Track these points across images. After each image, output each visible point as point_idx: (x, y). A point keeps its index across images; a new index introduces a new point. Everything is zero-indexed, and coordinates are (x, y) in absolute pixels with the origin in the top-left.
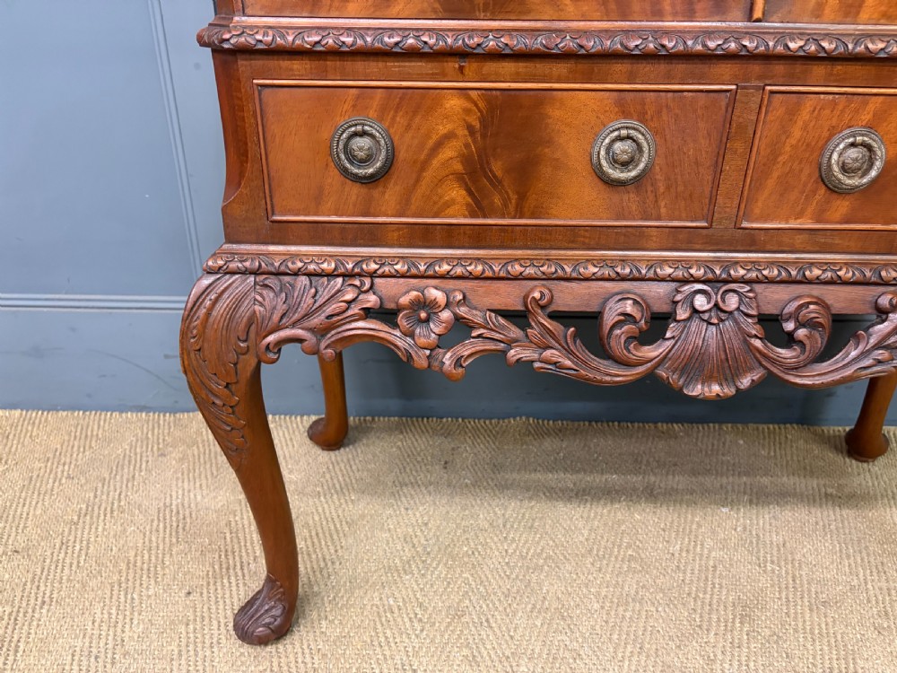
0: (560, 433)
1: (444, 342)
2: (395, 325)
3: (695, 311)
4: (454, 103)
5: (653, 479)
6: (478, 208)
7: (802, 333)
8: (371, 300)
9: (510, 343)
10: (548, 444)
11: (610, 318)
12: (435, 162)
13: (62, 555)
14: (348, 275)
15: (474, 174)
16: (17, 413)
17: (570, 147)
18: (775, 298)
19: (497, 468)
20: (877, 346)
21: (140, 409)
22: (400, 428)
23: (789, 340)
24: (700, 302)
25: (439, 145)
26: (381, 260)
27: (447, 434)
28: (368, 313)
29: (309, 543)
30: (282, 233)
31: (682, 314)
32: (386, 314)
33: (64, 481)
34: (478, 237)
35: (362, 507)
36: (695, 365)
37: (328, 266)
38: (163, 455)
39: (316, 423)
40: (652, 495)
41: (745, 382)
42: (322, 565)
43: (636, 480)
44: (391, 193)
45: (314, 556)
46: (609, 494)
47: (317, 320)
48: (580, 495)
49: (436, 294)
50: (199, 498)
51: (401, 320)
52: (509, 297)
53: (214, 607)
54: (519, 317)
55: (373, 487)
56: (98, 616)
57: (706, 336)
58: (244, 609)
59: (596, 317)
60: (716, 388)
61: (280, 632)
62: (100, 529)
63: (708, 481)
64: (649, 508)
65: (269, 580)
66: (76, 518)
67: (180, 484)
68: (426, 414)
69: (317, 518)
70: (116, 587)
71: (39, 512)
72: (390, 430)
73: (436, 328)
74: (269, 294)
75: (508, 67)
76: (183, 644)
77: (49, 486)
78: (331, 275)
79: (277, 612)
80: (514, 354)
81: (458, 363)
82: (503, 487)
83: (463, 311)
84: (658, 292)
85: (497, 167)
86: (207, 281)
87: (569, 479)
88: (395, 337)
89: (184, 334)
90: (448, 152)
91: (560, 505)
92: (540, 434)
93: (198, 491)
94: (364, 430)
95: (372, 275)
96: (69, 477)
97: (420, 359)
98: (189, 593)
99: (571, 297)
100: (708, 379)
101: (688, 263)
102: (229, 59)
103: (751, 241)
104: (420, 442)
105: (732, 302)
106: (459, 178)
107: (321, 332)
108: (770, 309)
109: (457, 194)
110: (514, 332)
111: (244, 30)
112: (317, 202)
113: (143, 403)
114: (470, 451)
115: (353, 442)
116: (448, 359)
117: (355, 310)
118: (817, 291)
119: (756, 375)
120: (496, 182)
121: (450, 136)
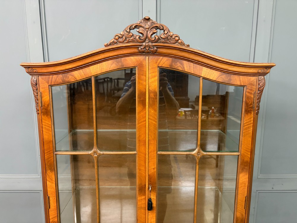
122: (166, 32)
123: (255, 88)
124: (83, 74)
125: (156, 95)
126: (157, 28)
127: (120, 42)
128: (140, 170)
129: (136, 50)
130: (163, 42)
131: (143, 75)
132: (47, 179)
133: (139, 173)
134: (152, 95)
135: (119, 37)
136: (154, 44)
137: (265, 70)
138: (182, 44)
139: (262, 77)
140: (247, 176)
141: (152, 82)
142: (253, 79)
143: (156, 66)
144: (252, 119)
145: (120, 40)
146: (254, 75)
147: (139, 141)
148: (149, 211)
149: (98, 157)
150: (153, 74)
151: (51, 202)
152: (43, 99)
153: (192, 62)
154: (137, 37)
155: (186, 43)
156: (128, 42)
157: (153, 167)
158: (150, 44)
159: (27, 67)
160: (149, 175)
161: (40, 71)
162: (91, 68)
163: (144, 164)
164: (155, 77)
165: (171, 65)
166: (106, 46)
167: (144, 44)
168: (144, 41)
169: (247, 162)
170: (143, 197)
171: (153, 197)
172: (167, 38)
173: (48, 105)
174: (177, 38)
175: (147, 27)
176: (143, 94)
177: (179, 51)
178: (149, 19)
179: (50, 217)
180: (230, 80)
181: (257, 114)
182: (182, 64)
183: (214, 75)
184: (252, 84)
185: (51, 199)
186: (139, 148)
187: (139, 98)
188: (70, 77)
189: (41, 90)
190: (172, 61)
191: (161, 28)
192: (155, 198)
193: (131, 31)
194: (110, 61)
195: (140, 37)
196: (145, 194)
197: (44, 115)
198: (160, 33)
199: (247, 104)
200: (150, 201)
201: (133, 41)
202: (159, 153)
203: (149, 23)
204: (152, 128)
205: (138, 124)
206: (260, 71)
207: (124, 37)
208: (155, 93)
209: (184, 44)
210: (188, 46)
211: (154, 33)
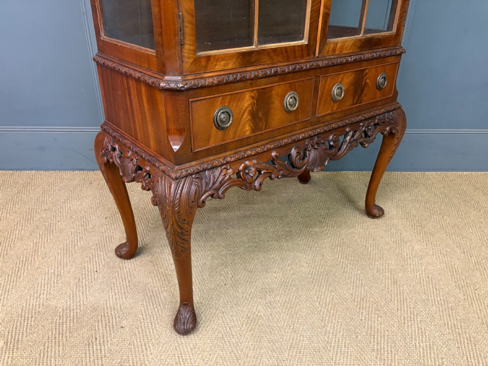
13: (62, 210)
16: (34, 172)
21: (81, 170)
29: (145, 205)
33: (57, 191)
38: (91, 183)
42: (149, 211)
45: (146, 209)
50: (106, 195)
53: (114, 222)
56: (78, 224)
62: (73, 203)
66: (64, 201)
67: (99, 191)
69: (147, 199)
70: (82, 217)
71: (50, 200)
76: (106, 229)
77: (52, 192)
93: (105, 193)
96: (58, 190)
98: (106, 218)
113: (81, 168)
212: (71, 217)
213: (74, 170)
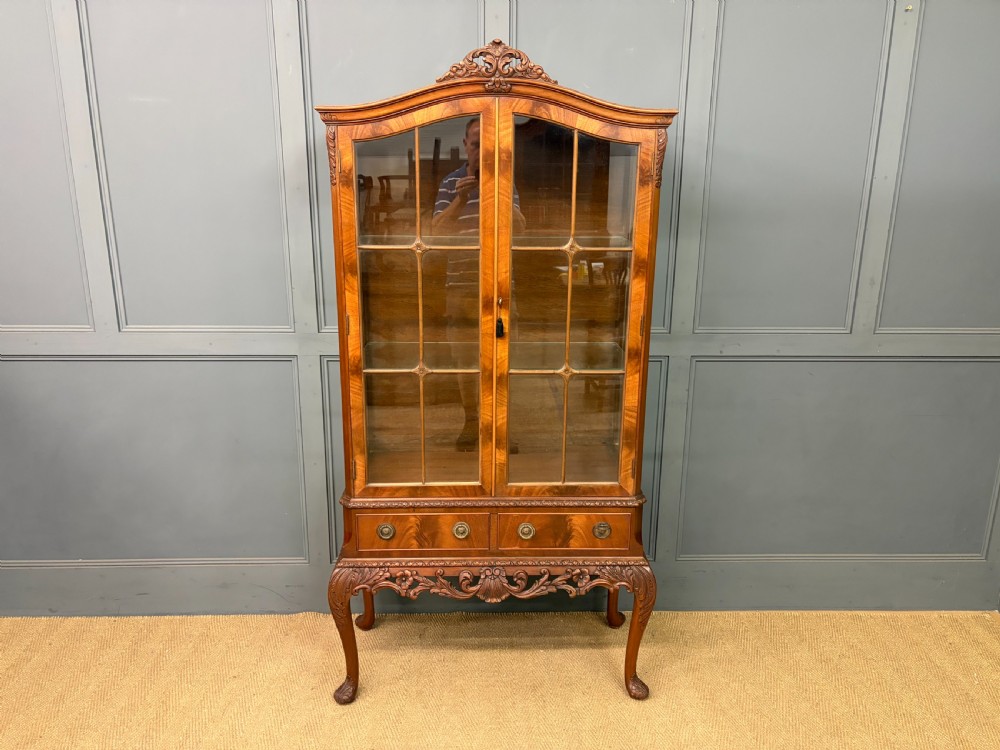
0: (477, 619)
1: (411, 587)
2: (394, 582)
3: (486, 576)
4: (413, 519)
5: (514, 639)
6: (421, 546)
7: (519, 582)
8: (388, 575)
9: (431, 587)
10: (471, 624)
11: (461, 579)
12: (408, 534)
13: (255, 678)
14: (382, 567)
15: (419, 537)
16: (210, 617)
17: (445, 529)
18: (511, 571)
19: (444, 636)
20: (542, 585)
21: (270, 613)
22: (399, 619)
23: (515, 584)
24: (488, 573)
25: (408, 529)
26: (391, 562)
27: (422, 621)
28: (387, 579)
30: (361, 555)
31: (482, 577)
32: (392, 579)
33: (244, 648)
34: (421, 554)
35: (382, 654)
36: (487, 592)
37: (374, 565)
38: (287, 635)
39: (359, 617)
40: (512, 646)
41: (504, 597)
43: (508, 640)
44: (395, 542)
46: (493, 646)
47: (371, 582)
48: (481, 647)
49: (407, 572)
51: (397, 580)
52: (429, 572)
53: (323, 694)
54: (434, 578)
55: (386, 646)
56: (278, 698)
57: (490, 583)
58: (337, 691)
59: (458, 577)
60: (494, 600)
61: (351, 700)
62: (268, 667)
63: (539, 639)
64: (509, 651)
65: (347, 677)
66: (256, 663)
68: (411, 612)
70: (282, 688)
71: (238, 661)
72: (394, 620)
73: (408, 583)
74: (356, 574)
75: (427, 510)
78: (375, 567)
79: (351, 691)
80: (432, 591)
81: (415, 594)
82: (445, 645)
83: (416, 578)
84: (475, 571)
85: (426, 534)
86: (337, 570)
87: (476, 640)
88: (395, 586)
89: (330, 587)
90: (411, 531)
91: (470, 652)
92: (467, 620)
94: (382, 621)
95: (388, 567)
97: (403, 594)
98: (312, 689)
99: (449, 572)
100: (492, 597)
101: (484, 561)
102: (348, 511)
103: (502, 554)
104: (409, 626)
105: (497, 572)
106: (415, 538)
107: (372, 586)
108: (510, 574)
109: (414, 542)
110: (432, 583)
111: (354, 502)
112: (372, 547)
114: (433, 629)
115: (376, 627)
116: (412, 593)
117: (383, 578)
118: (523, 568)
119: (507, 595)
120: (425, 539)
121: (411, 527)
122: (524, 62)
123: (652, 147)
124: (403, 123)
125: (509, 157)
126: (511, 55)
127: (459, 76)
128: (485, 274)
129: (480, 88)
130: (519, 77)
131: (490, 125)
132: (347, 287)
133: (484, 279)
134: (504, 156)
135: (458, 69)
136: (507, 79)
137: (665, 120)
138: (547, 79)
139: (663, 131)
140: (644, 283)
141: (504, 136)
142: (651, 133)
143: (510, 111)
144: (650, 193)
145: (460, 73)
146: (650, 126)
147: (484, 228)
148: (499, 340)
149: (422, 254)
150: (506, 124)
151: (352, 323)
152: (344, 160)
153: (561, 106)
154: (484, 69)
155: (553, 79)
156: (471, 76)
157: (504, 270)
158: (502, 79)
159: (323, 112)
160: (498, 283)
161: (341, 118)
162: (415, 114)
163: (491, 265)
164: (507, 128)
165: (532, 111)
166: (438, 81)
167: (493, 79)
168: (493, 75)
169: (643, 261)
170: (490, 317)
171: (505, 317)
172: (526, 70)
173: (350, 170)
174: (540, 71)
175: (497, 54)
176: (490, 155)
177: (542, 90)
178: (500, 43)
179: (350, 349)
180: (617, 134)
181: (658, 186)
182: (548, 109)
183: (593, 127)
184: (648, 141)
185: (351, 319)
186: (483, 238)
187: (485, 160)
188: (384, 127)
189: (341, 147)
190: (534, 105)
191: (518, 55)
192: (507, 318)
193: (475, 60)
194: (442, 105)
195: (487, 69)
196: (492, 313)
197: (343, 185)
198: (515, 63)
199: (642, 170)
200: (500, 321)
201: (477, 75)
202: (513, 248)
203: (500, 49)
204: (503, 208)
205: (483, 201)
206: (659, 121)
207: (464, 69)
208: (509, 153)
209: (549, 80)
210: (556, 82)
211: (507, 63)
212: (268, 688)
213: (262, 613)
